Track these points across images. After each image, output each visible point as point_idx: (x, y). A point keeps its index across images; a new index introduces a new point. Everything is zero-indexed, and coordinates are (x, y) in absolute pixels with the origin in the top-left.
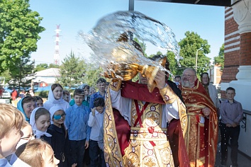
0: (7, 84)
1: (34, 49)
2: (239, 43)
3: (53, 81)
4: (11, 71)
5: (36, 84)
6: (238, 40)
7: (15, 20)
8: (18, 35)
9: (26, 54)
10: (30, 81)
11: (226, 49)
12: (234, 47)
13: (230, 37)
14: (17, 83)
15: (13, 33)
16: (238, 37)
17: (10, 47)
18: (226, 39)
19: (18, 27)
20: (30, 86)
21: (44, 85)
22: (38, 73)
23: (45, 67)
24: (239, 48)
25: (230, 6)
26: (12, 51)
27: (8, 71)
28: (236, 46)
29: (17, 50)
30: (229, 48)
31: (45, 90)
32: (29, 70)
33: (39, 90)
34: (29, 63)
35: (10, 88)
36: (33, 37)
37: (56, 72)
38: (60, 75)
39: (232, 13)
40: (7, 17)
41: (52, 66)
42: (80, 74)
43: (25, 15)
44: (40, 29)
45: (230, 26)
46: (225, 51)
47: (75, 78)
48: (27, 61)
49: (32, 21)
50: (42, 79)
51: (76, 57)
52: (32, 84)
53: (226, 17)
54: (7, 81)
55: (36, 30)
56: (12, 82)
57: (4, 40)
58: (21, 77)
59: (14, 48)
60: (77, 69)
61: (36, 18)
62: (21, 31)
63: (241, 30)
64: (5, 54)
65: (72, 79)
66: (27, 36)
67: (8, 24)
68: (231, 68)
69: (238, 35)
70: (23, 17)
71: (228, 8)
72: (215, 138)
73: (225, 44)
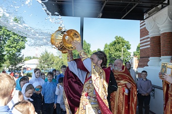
0: (8, 69)
1: (24, 48)
2: (149, 43)
3: (34, 67)
4: (10, 60)
5: (25, 68)
6: (149, 41)
8: (14, 39)
9: (19, 51)
10: (21, 67)
11: (141, 47)
12: (146, 45)
13: (144, 39)
14: (13, 68)
15: (11, 38)
16: (149, 39)
17: (9, 46)
18: (141, 41)
19: (14, 35)
20: (21, 70)
21: (29, 69)
22: (26, 62)
23: (30, 58)
24: (149, 46)
25: (143, 20)
26: (11, 49)
27: (8, 61)
28: (147, 45)
29: (14, 48)
30: (143, 46)
31: (30, 72)
32: (20, 60)
33: (27, 72)
34: (20, 56)
35: (9, 71)
36: (22, 41)
37: (36, 61)
38: (39, 63)
39: (145, 24)
41: (34, 58)
42: (51, 62)
45: (144, 32)
46: (141, 48)
47: (48, 65)
50: (28, 66)
51: (48, 52)
52: (22, 69)
53: (140, 27)
54: (8, 67)
56: (10, 68)
57: (6, 42)
58: (16, 64)
59: (12, 47)
60: (49, 59)
62: (16, 37)
63: (151, 35)
64: (7, 50)
65: (46, 66)
67: (8, 33)
68: (144, 59)
69: (148, 38)
71: (142, 21)
72: (135, 103)
73: (141, 44)
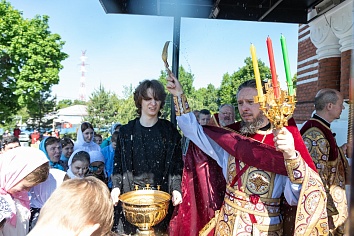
0: (25, 124)
1: (56, 82)
2: (316, 71)
3: (79, 121)
4: (28, 108)
5: (58, 124)
6: (316, 68)
7: (33, 46)
8: (37, 63)
9: (46, 87)
10: (51, 121)
11: (299, 80)
12: (309, 77)
13: (305, 64)
14: (36, 123)
15: (30, 61)
16: (316, 64)
17: (27, 79)
18: (299, 67)
19: (36, 54)
20: (51, 127)
21: (68, 126)
22: (61, 111)
23: (68, 103)
24: (316, 79)
25: (306, 22)
26: (30, 84)
27: (25, 109)
28: (313, 76)
29: (36, 82)
30: (303, 79)
31: (71, 131)
32: (50, 107)
33: (63, 132)
34: (49, 99)
35: (28, 129)
36: (54, 66)
37: (82, 110)
38: (87, 113)
39: (309, 32)
40: (23, 41)
41: (77, 103)
42: (111, 112)
43: (43, 38)
44: (62, 56)
45: (306, 49)
46: (298, 83)
47: (106, 117)
48: (48, 96)
49: (53, 46)
50: (66, 119)
51: (106, 91)
52: (53, 124)
53: (300, 37)
54: (25, 120)
55: (57, 58)
56: (30, 122)
57: (21, 70)
58: (41, 116)
59: (32, 80)
60: (107, 106)
61: (58, 42)
62: (40, 59)
63: (320, 55)
64: (22, 87)
65: (102, 119)
66: (46, 65)
67: (24, 50)
68: (305, 105)
69: (315, 61)
70: (41, 42)
71: (304, 25)
73: (298, 74)
